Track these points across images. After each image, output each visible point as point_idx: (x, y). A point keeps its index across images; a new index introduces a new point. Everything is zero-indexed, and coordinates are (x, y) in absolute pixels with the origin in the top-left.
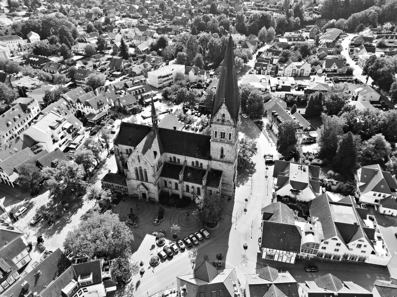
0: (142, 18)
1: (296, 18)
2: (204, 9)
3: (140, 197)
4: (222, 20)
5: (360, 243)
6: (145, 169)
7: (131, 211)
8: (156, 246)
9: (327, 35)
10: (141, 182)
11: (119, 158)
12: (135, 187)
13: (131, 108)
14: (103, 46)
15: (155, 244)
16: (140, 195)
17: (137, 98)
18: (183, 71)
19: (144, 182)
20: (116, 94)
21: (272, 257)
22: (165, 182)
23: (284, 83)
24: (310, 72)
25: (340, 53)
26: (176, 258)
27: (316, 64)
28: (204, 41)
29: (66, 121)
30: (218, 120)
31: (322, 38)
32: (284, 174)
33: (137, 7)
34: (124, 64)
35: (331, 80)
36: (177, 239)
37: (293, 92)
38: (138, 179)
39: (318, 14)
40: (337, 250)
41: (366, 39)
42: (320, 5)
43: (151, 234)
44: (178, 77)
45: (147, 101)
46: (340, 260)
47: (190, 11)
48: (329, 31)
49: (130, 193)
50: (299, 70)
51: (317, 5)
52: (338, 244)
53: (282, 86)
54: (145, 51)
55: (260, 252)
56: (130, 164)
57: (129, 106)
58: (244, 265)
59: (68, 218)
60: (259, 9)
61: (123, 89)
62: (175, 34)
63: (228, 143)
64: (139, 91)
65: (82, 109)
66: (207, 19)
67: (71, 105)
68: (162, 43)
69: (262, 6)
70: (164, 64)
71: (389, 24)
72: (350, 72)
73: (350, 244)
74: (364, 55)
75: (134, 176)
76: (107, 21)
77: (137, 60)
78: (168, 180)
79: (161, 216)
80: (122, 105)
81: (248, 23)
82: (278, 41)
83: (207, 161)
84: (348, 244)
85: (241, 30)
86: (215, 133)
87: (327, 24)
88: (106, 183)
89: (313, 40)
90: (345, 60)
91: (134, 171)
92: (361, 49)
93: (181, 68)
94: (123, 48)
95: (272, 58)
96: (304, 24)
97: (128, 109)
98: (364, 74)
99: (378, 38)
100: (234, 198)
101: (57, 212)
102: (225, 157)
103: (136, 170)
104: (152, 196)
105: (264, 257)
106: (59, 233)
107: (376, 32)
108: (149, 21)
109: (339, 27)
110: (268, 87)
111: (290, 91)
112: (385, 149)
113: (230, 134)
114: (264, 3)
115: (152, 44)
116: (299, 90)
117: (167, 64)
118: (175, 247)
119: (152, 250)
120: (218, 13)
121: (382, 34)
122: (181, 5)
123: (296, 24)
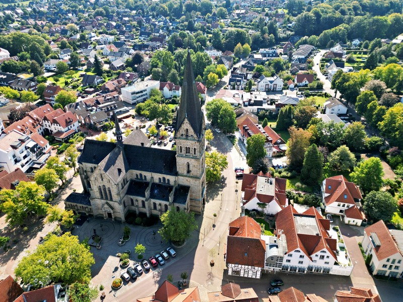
0: (120, 34)
1: (270, 35)
2: (182, 26)
3: (106, 217)
4: (198, 37)
5: (323, 254)
6: (109, 188)
7: (95, 232)
8: (120, 268)
9: (300, 51)
10: (106, 201)
11: (83, 176)
12: (100, 206)
13: (101, 125)
14: (77, 62)
15: (119, 266)
16: (106, 216)
17: (109, 115)
18: (158, 87)
19: (108, 202)
20: (87, 110)
21: (238, 272)
22: (132, 200)
23: (256, 97)
24: (282, 86)
25: (311, 69)
26: (140, 280)
27: (288, 79)
28: (179, 57)
29: (30, 139)
30: (182, 135)
31: (295, 54)
32: (252, 188)
33: (114, 24)
34: (97, 80)
35: (302, 94)
36: (142, 260)
37: (265, 106)
38: (102, 198)
39: (292, 31)
40: (301, 262)
41: (336, 54)
42: (294, 23)
43: (114, 255)
44: (153, 93)
45: (119, 117)
46: (305, 272)
47: (168, 28)
48: (302, 47)
49: (95, 213)
50: (272, 85)
51: (291, 23)
52: (301, 256)
53: (254, 101)
54: (120, 67)
55: (226, 268)
56: (94, 183)
57: (99, 123)
58: (210, 283)
59: (26, 243)
60: (235, 27)
61: (95, 105)
62: (152, 51)
63: (193, 158)
64: (111, 107)
65: (50, 127)
66: (183, 36)
67: (37, 123)
68: (138, 59)
69: (239, 23)
70: (139, 80)
71: (357, 40)
72: (320, 87)
73: (313, 256)
74: (333, 70)
75: (97, 195)
76: (83, 38)
77: (112, 76)
78: (134, 198)
79: (126, 236)
80: (92, 122)
81: (224, 39)
82: (253, 57)
83: (174, 177)
84: (311, 256)
85: (217, 46)
86: (180, 148)
87: (300, 41)
88: (70, 203)
89: (286, 56)
90: (316, 75)
91: (97, 190)
92: (331, 64)
93: (156, 84)
94: (97, 64)
95: (247, 74)
96: (278, 41)
97: (99, 126)
98: (332, 88)
99: (347, 53)
100: (203, 214)
101: (15, 236)
102: (192, 172)
103: (100, 189)
104: (118, 215)
105: (230, 273)
106: (15, 259)
107: (345, 48)
108: (126, 37)
109: (311, 44)
110: (241, 102)
111: (262, 106)
112: (350, 161)
113: (195, 149)
114: (240, 21)
115: (127, 60)
116: (271, 104)
117: (143, 80)
118: (139, 268)
119: (115, 273)
120: (195, 30)
121: (351, 49)
122: (159, 22)
123: (270, 41)
